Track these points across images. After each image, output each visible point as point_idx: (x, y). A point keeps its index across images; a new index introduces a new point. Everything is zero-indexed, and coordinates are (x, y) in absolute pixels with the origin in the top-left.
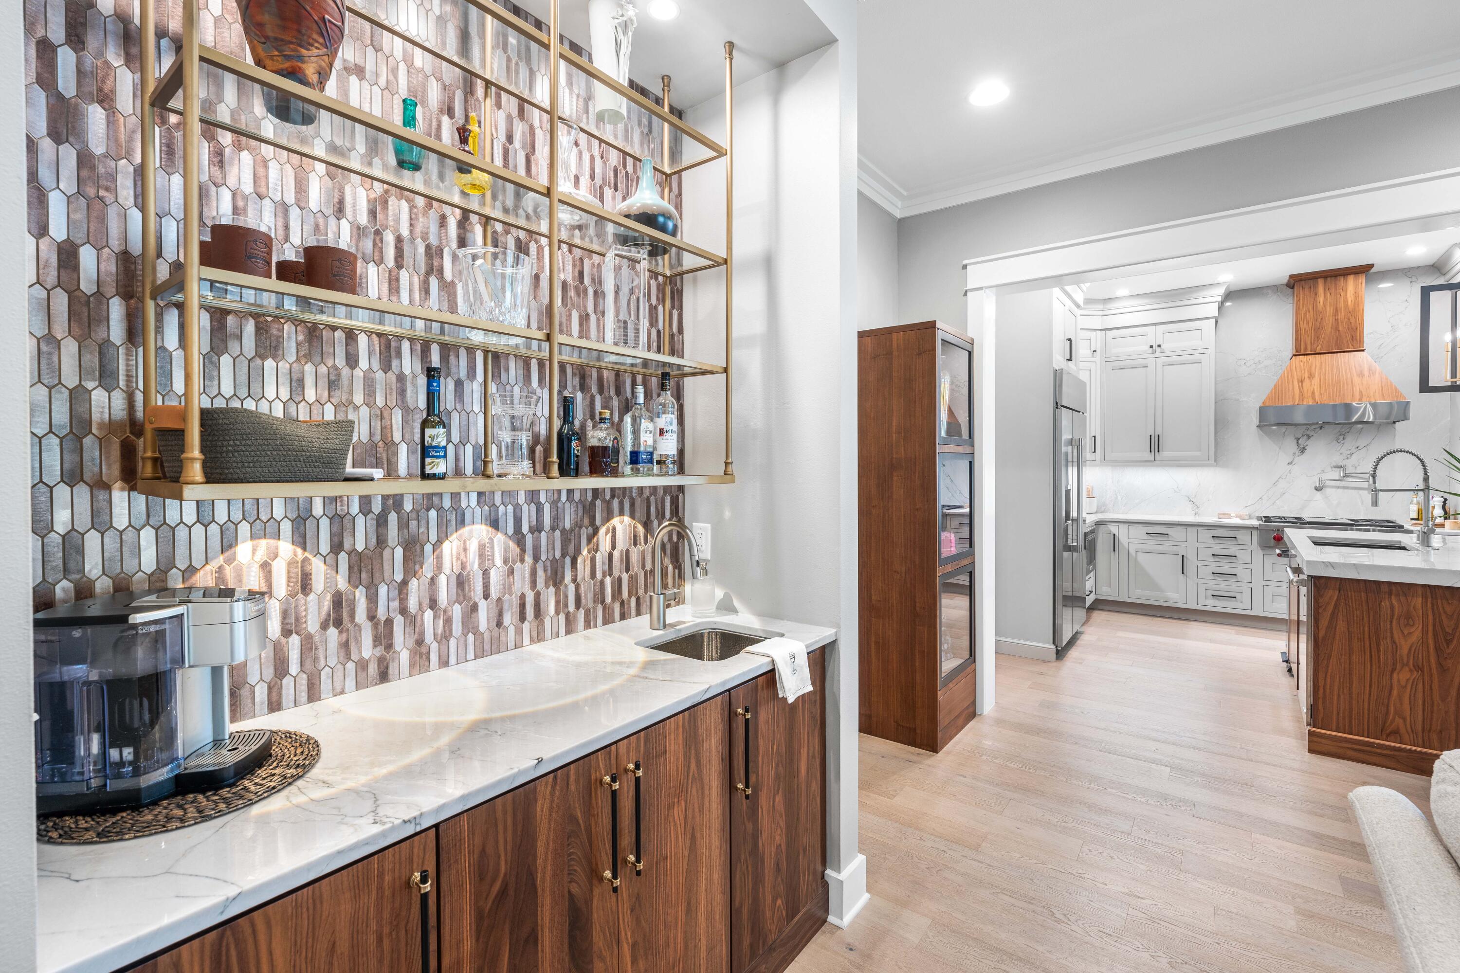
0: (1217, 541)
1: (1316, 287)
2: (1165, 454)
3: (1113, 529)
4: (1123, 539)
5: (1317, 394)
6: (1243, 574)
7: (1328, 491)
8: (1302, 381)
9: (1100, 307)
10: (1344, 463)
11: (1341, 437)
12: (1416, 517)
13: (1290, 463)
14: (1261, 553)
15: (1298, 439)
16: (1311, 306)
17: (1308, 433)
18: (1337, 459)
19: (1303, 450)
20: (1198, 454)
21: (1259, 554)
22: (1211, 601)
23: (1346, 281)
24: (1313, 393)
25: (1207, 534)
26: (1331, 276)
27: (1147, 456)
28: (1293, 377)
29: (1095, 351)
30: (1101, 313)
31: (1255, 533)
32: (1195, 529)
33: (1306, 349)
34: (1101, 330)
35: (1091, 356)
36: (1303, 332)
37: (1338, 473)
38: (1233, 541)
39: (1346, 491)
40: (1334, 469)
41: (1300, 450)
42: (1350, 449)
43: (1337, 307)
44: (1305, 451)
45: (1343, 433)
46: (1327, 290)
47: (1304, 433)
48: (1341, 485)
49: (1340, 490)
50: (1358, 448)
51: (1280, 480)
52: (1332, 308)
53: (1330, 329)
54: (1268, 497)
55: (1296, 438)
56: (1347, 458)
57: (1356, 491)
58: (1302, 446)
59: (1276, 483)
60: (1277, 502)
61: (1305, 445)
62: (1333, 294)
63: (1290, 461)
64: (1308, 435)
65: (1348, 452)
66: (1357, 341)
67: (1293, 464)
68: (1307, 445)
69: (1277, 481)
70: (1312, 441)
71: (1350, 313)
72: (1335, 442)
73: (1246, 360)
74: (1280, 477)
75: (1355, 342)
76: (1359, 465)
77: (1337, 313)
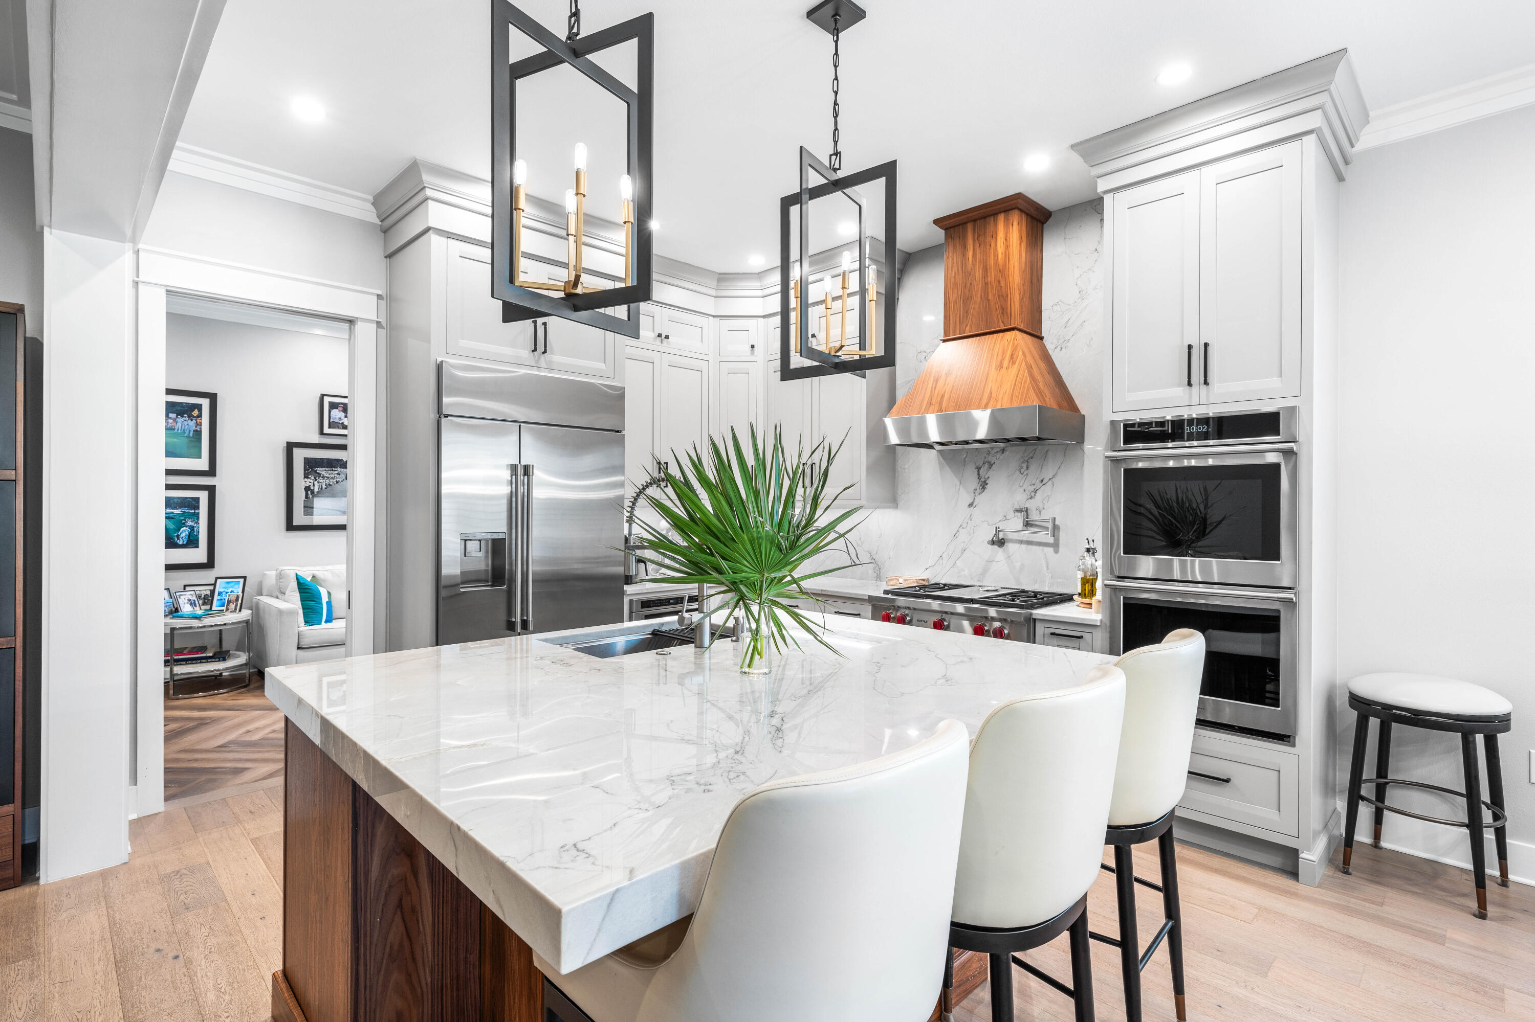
1: (966, 238)
5: (946, 397)
7: (1010, 547)
8: (938, 379)
9: (756, 284)
10: (1027, 504)
11: (1025, 465)
13: (971, 505)
15: (979, 469)
16: (960, 266)
17: (990, 458)
18: (1020, 499)
19: (984, 485)
23: (996, 225)
24: (942, 397)
26: (980, 219)
29: (753, 347)
30: (760, 293)
31: (870, 607)
33: (953, 331)
34: (764, 317)
35: (749, 353)
36: (952, 305)
39: (1030, 547)
40: (1017, 514)
41: (981, 485)
42: (1033, 483)
43: (986, 266)
44: (987, 486)
45: (1026, 459)
46: (976, 239)
47: (986, 460)
48: (1025, 539)
49: (1024, 546)
50: (1042, 481)
51: (961, 530)
52: (982, 265)
53: (979, 299)
54: (948, 555)
55: (977, 468)
56: (1031, 498)
57: (1041, 548)
58: (983, 480)
59: (956, 533)
60: (957, 562)
61: (986, 477)
62: (982, 245)
63: (971, 501)
64: (989, 462)
65: (1033, 488)
66: (1007, 313)
67: (974, 506)
68: (988, 478)
69: (958, 531)
70: (993, 470)
71: (1000, 271)
72: (1018, 472)
73: (925, 354)
74: (961, 526)
75: (1005, 317)
76: (1044, 509)
77: (987, 274)
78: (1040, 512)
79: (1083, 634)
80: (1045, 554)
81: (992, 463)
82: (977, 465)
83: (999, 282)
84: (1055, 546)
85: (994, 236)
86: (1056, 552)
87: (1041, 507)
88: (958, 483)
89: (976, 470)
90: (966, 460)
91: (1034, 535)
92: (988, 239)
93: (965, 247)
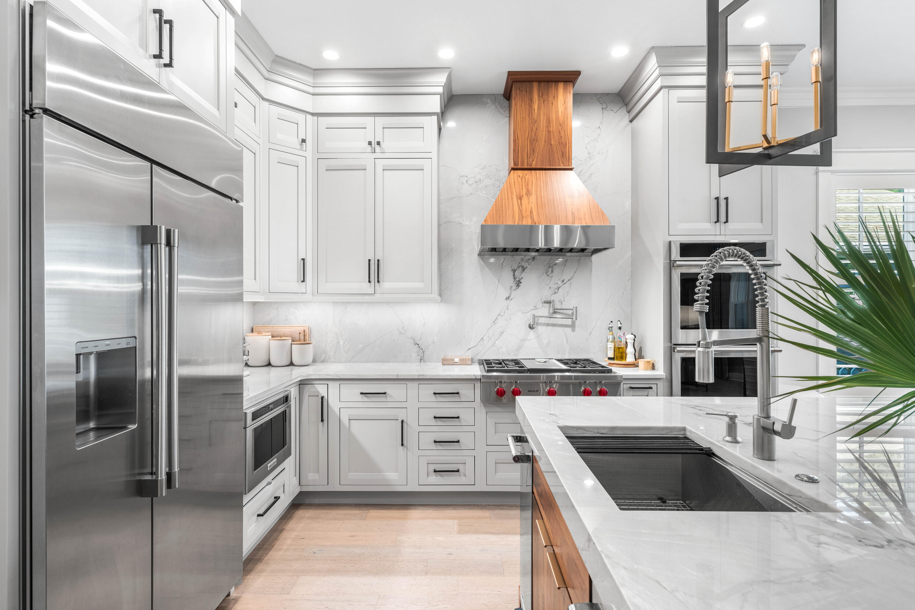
0: (440, 398)
1: (531, 92)
2: (386, 285)
3: (321, 389)
4: (334, 403)
5: (535, 213)
6: (466, 440)
7: (540, 329)
8: (520, 198)
9: (309, 79)
10: (552, 299)
11: (550, 270)
12: (612, 356)
13: (507, 298)
14: (484, 410)
15: (514, 271)
16: (527, 113)
17: (523, 264)
18: (547, 294)
19: (518, 284)
20: (420, 285)
21: (481, 411)
22: (434, 479)
23: (557, 89)
24: (531, 212)
25: (427, 390)
26: (545, 81)
27: (367, 288)
28: (512, 193)
29: (304, 141)
30: (311, 90)
31: (478, 385)
32: (415, 384)
33: (523, 163)
34: (313, 114)
35: (298, 147)
36: (520, 142)
37: (547, 309)
38: (455, 398)
39: (554, 328)
40: (544, 304)
41: (516, 283)
42: (557, 282)
43: (549, 118)
44: (521, 284)
45: (552, 265)
46: (541, 96)
47: (520, 265)
48: (550, 322)
49: (550, 328)
50: (563, 281)
51: (499, 317)
52: (545, 117)
53: (543, 142)
54: (489, 337)
55: (512, 270)
56: (555, 293)
57: (562, 328)
58: (518, 279)
59: (495, 320)
60: (496, 342)
61: (520, 277)
62: (546, 102)
63: (508, 295)
64: (522, 267)
65: (556, 286)
66: (566, 158)
67: (510, 299)
68: (522, 278)
69: (497, 318)
70: (526, 273)
71: (560, 125)
72: (545, 275)
73: (467, 178)
74: (499, 314)
75: (565, 159)
76: (564, 301)
77: (550, 125)
78: (562, 303)
79: (651, 386)
80: (565, 333)
81: (525, 267)
82: (513, 268)
83: (560, 132)
84: (573, 326)
85: (555, 97)
86: (573, 330)
87: (562, 300)
88: (497, 282)
89: (512, 272)
90: (504, 264)
91: (559, 319)
92: (551, 98)
93: (531, 101)
